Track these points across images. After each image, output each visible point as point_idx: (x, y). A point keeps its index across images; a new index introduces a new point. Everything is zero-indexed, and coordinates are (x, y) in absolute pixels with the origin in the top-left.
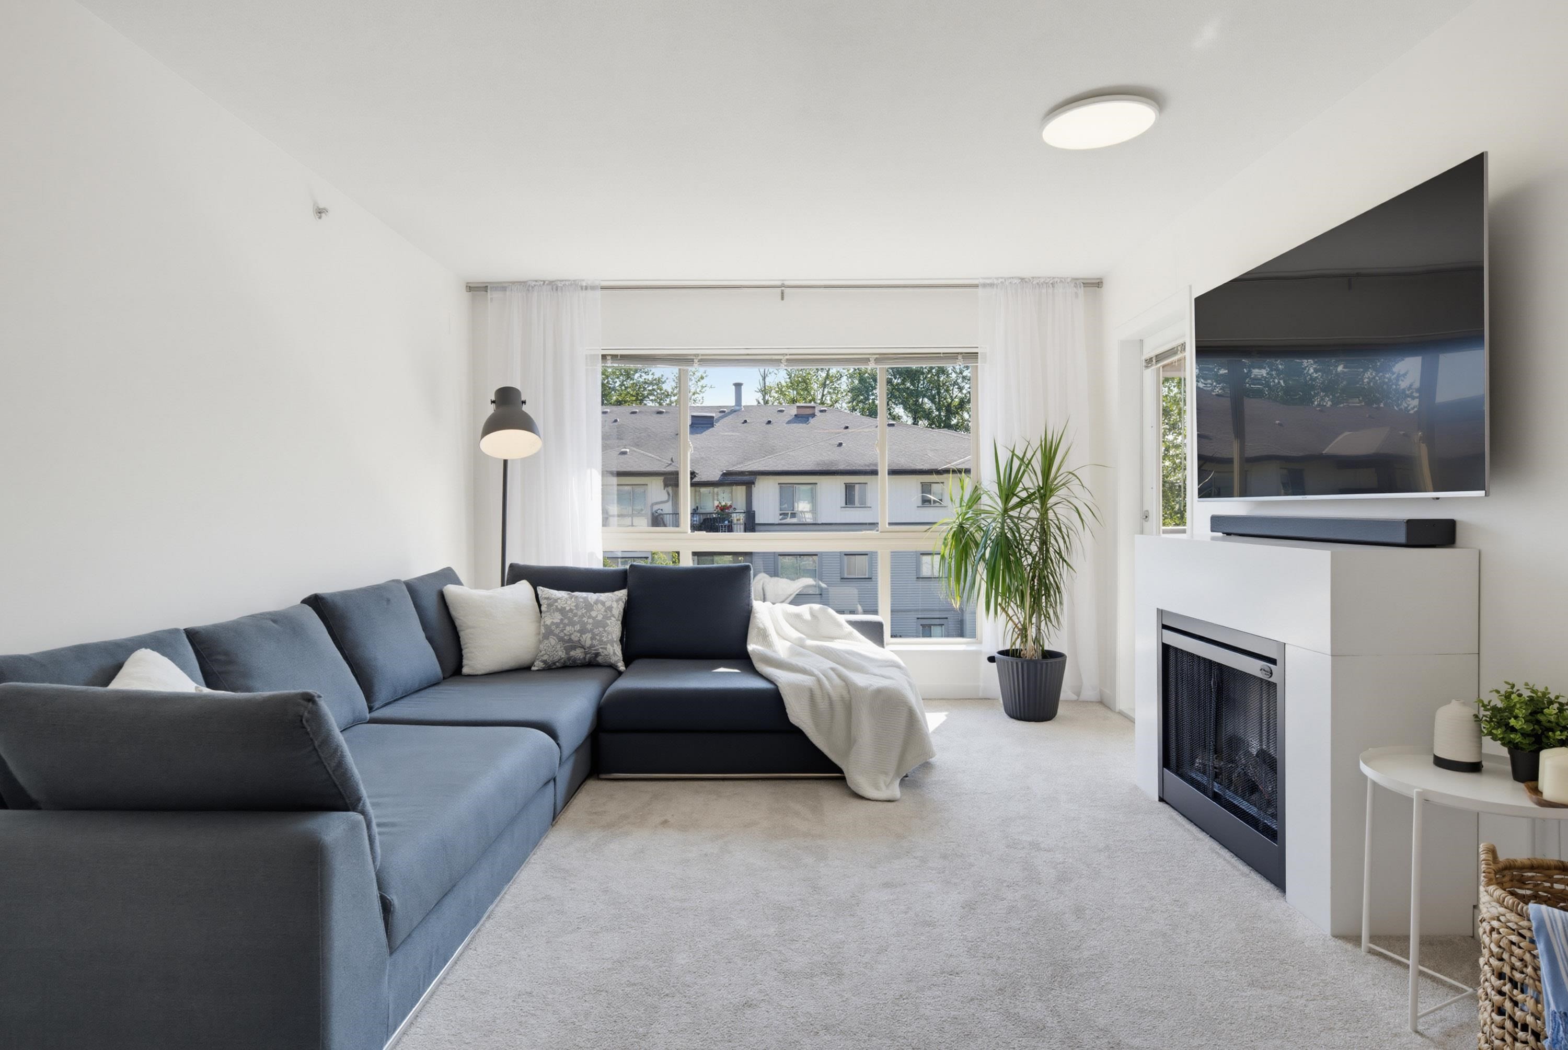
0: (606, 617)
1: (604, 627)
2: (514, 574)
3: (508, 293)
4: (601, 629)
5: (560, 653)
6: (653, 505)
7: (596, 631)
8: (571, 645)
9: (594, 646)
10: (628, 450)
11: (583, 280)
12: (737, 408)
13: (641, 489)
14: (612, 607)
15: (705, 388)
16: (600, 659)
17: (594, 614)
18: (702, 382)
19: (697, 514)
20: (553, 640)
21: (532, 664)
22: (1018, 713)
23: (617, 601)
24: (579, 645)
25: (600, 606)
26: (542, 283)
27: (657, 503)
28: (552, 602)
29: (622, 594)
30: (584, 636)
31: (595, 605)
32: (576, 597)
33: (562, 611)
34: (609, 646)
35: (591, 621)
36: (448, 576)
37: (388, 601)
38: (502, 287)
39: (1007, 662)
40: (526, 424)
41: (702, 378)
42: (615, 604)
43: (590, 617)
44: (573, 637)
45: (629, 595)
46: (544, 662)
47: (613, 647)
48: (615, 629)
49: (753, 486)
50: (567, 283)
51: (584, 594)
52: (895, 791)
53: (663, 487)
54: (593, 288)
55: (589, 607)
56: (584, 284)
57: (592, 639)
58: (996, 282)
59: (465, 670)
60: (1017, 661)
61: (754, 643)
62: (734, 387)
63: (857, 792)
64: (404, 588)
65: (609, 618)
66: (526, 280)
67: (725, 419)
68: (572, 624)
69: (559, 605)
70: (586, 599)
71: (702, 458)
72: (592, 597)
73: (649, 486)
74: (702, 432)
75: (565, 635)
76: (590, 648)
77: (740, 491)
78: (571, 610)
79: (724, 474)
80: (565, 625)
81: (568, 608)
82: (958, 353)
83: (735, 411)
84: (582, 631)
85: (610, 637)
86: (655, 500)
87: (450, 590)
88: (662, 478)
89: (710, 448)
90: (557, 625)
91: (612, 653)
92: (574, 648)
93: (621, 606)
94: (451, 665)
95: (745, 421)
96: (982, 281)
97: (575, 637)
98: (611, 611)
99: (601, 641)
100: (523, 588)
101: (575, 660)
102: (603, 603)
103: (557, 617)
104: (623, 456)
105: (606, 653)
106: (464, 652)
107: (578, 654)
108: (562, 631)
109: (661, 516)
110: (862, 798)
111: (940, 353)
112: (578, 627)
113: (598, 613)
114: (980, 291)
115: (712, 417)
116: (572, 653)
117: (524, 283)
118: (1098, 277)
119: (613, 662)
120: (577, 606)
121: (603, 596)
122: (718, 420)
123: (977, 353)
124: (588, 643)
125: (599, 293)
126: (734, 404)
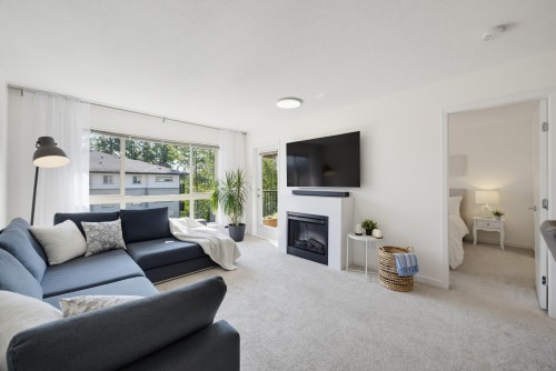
1: (117, 234)
2: (62, 218)
8: (105, 243)
16: (116, 246)
20: (96, 242)
21: (85, 254)
23: (118, 223)
24: (108, 242)
34: (119, 241)
39: (230, 227)
40: (59, 153)
46: (91, 252)
50: (73, 98)
54: (87, 103)
60: (233, 226)
68: (104, 235)
72: (110, 223)
75: (102, 239)
76: (113, 243)
80: (101, 235)
81: (101, 228)
84: (109, 237)
91: (121, 243)
93: (120, 225)
94: (46, 262)
97: (106, 240)
98: (118, 228)
99: (116, 240)
101: (106, 249)
102: (114, 225)
103: (97, 233)
106: (49, 255)
114: (220, 130)
116: (105, 246)
118: (245, 131)
119: (121, 246)
120: (104, 227)
125: (89, 105)
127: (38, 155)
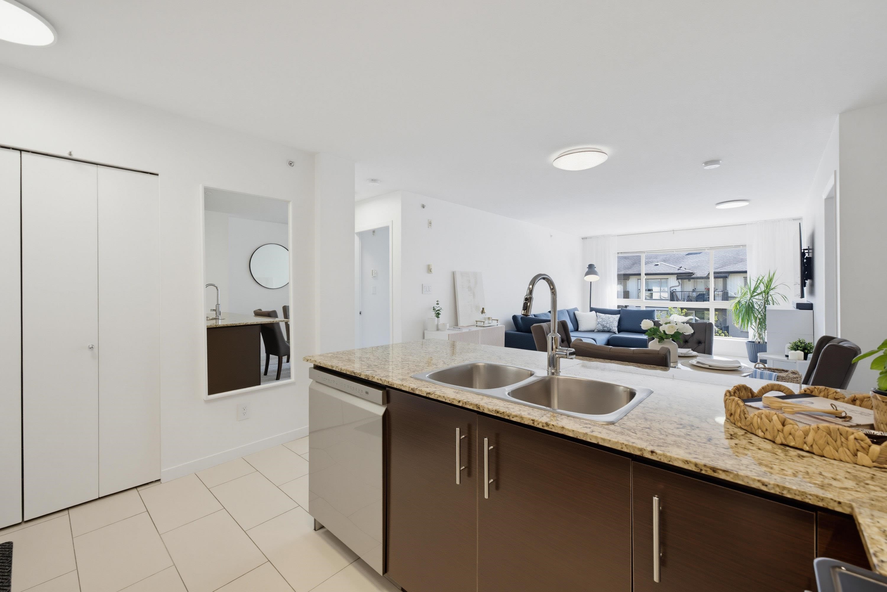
1: (613, 323)
2: (592, 310)
6: (671, 288)
7: (610, 324)
8: (604, 327)
10: (659, 264)
13: (665, 281)
14: (616, 319)
16: (612, 330)
20: (600, 325)
21: (595, 330)
22: (755, 360)
28: (600, 316)
29: (619, 316)
33: (602, 318)
34: (614, 327)
35: (609, 321)
36: (576, 309)
37: (563, 313)
38: (589, 238)
39: (749, 344)
40: (596, 273)
44: (604, 325)
45: (620, 316)
46: (597, 330)
48: (616, 324)
49: (727, 278)
51: (608, 315)
53: (676, 280)
55: (609, 318)
58: (753, 223)
59: (579, 330)
64: (566, 311)
65: (614, 321)
68: (605, 322)
69: (602, 317)
71: (698, 266)
72: (610, 316)
73: (669, 280)
80: (603, 322)
82: (740, 245)
84: (607, 323)
85: (614, 325)
86: (671, 286)
87: (576, 312)
88: (676, 276)
90: (601, 322)
91: (615, 329)
92: (605, 327)
93: (618, 318)
94: (576, 328)
96: (748, 223)
97: (605, 325)
99: (611, 326)
100: (594, 312)
102: (613, 317)
103: (601, 320)
104: (657, 266)
106: (579, 326)
107: (606, 329)
111: (733, 246)
113: (611, 320)
114: (747, 226)
116: (604, 328)
120: (606, 318)
123: (746, 245)
124: (608, 326)
127: (587, 274)
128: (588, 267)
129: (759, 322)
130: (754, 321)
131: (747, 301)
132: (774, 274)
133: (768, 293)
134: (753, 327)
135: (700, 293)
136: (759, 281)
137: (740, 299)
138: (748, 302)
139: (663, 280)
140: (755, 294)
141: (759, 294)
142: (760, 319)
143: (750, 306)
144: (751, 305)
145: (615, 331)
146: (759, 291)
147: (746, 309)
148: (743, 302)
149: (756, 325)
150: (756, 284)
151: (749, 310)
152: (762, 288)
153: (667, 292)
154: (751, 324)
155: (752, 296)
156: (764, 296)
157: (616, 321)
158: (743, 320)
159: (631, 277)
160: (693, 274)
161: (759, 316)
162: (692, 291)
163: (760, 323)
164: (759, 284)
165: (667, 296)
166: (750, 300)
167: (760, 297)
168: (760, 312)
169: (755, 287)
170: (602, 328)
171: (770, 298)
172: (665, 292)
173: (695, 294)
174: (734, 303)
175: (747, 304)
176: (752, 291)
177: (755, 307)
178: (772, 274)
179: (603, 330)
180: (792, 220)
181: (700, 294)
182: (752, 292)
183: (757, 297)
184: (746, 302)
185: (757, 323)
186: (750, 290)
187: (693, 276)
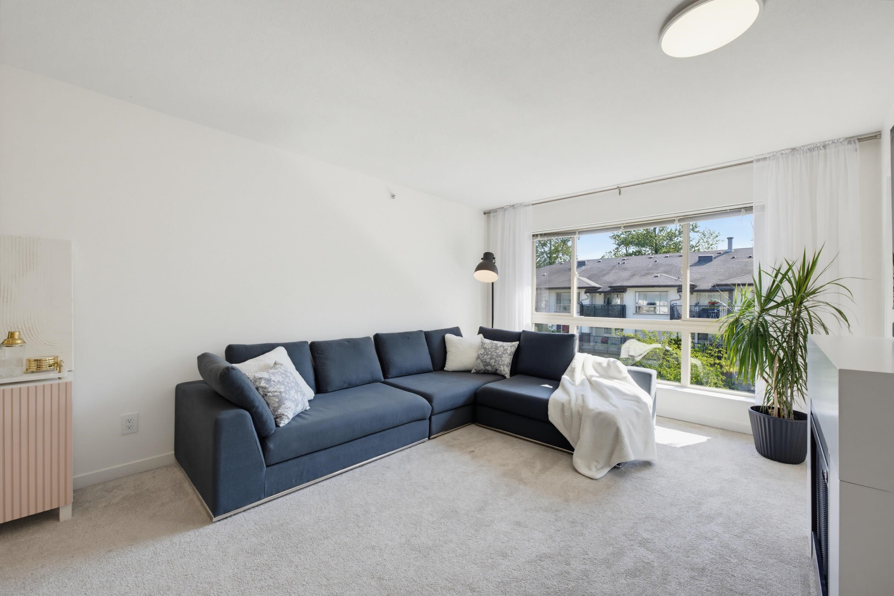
0: (503, 353)
1: (501, 358)
2: (480, 331)
3: (497, 213)
4: (499, 359)
5: (481, 367)
6: (671, 301)
7: (497, 359)
8: (487, 364)
9: (495, 366)
10: (659, 275)
11: (524, 203)
12: (729, 250)
13: (665, 293)
14: (508, 349)
15: (718, 242)
16: (498, 372)
17: (498, 351)
18: (717, 238)
19: (698, 306)
20: (479, 361)
21: (471, 371)
23: (511, 347)
24: (488, 364)
25: (502, 348)
26: (509, 207)
27: (673, 301)
28: (484, 344)
29: (516, 344)
30: (491, 361)
31: (499, 348)
32: (493, 343)
34: (502, 367)
35: (495, 354)
36: (451, 330)
38: (495, 211)
41: (717, 236)
42: (509, 348)
43: (496, 352)
44: (487, 360)
46: (476, 370)
47: (504, 367)
48: (508, 359)
49: (733, 291)
50: (518, 205)
52: (601, 473)
53: (677, 292)
54: (528, 205)
55: (497, 348)
56: (525, 204)
57: (495, 362)
58: (768, 156)
59: (445, 369)
60: (760, 415)
61: (567, 375)
62: (727, 240)
63: (576, 467)
64: (423, 334)
65: (505, 354)
66: (503, 206)
67: (720, 257)
68: (487, 355)
69: (486, 346)
70: (496, 344)
73: (669, 292)
74: (704, 264)
75: (484, 359)
76: (494, 366)
77: (726, 295)
78: (489, 349)
79: (714, 286)
81: (487, 348)
82: (741, 208)
83: (728, 252)
84: (491, 358)
85: (503, 363)
86: (672, 299)
87: (446, 336)
88: (677, 288)
89: (708, 272)
91: (503, 370)
92: (488, 366)
93: (513, 349)
94: (441, 366)
95: (734, 257)
96: (756, 158)
97: (488, 361)
98: (506, 351)
99: (498, 364)
100: (480, 336)
101: (488, 371)
102: (503, 347)
104: (656, 278)
105: (500, 369)
106: (447, 361)
107: (489, 368)
108: (483, 357)
109: (676, 307)
110: (576, 471)
111: (727, 210)
112: (489, 356)
113: (500, 351)
114: (755, 164)
115: (712, 256)
116: (487, 368)
117: (503, 208)
118: (877, 131)
119: (503, 374)
120: (491, 347)
121: (506, 344)
122: (715, 258)
123: (752, 207)
124: (493, 364)
125: (531, 207)
126: (727, 249)
128: (482, 257)
129: (779, 366)
130: (767, 364)
131: (753, 319)
132: (814, 263)
133: (801, 303)
134: (766, 376)
135: (703, 307)
136: (780, 277)
137: (740, 316)
138: (755, 321)
139: (662, 294)
140: (772, 304)
141: (778, 305)
142: (781, 361)
143: (760, 332)
144: (761, 329)
145: (503, 373)
146: (779, 298)
147: (752, 335)
148: (746, 323)
149: (773, 373)
150: (774, 281)
151: (758, 339)
152: (787, 290)
153: (667, 306)
154: (763, 370)
155: (763, 310)
156: (791, 308)
157: (507, 353)
158: (742, 362)
159: (628, 289)
160: (696, 287)
161: (781, 354)
162: (694, 305)
163: (783, 371)
164: (781, 281)
165: (667, 311)
166: (759, 317)
167: (781, 312)
168: (780, 345)
169: (771, 289)
170: (483, 368)
171: (804, 314)
172: (664, 306)
173: (697, 308)
174: (726, 324)
175: (753, 326)
176: (763, 298)
177: (770, 333)
178: (809, 259)
179: (486, 370)
180: (857, 141)
181: (703, 309)
182: (765, 300)
183: (773, 312)
184: (751, 322)
185: (776, 370)
186: (759, 296)
187: (696, 289)
